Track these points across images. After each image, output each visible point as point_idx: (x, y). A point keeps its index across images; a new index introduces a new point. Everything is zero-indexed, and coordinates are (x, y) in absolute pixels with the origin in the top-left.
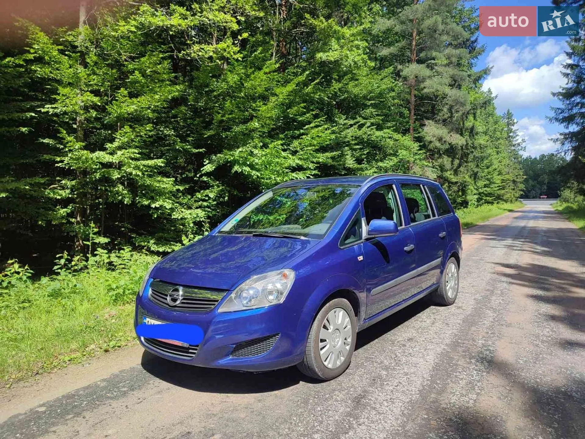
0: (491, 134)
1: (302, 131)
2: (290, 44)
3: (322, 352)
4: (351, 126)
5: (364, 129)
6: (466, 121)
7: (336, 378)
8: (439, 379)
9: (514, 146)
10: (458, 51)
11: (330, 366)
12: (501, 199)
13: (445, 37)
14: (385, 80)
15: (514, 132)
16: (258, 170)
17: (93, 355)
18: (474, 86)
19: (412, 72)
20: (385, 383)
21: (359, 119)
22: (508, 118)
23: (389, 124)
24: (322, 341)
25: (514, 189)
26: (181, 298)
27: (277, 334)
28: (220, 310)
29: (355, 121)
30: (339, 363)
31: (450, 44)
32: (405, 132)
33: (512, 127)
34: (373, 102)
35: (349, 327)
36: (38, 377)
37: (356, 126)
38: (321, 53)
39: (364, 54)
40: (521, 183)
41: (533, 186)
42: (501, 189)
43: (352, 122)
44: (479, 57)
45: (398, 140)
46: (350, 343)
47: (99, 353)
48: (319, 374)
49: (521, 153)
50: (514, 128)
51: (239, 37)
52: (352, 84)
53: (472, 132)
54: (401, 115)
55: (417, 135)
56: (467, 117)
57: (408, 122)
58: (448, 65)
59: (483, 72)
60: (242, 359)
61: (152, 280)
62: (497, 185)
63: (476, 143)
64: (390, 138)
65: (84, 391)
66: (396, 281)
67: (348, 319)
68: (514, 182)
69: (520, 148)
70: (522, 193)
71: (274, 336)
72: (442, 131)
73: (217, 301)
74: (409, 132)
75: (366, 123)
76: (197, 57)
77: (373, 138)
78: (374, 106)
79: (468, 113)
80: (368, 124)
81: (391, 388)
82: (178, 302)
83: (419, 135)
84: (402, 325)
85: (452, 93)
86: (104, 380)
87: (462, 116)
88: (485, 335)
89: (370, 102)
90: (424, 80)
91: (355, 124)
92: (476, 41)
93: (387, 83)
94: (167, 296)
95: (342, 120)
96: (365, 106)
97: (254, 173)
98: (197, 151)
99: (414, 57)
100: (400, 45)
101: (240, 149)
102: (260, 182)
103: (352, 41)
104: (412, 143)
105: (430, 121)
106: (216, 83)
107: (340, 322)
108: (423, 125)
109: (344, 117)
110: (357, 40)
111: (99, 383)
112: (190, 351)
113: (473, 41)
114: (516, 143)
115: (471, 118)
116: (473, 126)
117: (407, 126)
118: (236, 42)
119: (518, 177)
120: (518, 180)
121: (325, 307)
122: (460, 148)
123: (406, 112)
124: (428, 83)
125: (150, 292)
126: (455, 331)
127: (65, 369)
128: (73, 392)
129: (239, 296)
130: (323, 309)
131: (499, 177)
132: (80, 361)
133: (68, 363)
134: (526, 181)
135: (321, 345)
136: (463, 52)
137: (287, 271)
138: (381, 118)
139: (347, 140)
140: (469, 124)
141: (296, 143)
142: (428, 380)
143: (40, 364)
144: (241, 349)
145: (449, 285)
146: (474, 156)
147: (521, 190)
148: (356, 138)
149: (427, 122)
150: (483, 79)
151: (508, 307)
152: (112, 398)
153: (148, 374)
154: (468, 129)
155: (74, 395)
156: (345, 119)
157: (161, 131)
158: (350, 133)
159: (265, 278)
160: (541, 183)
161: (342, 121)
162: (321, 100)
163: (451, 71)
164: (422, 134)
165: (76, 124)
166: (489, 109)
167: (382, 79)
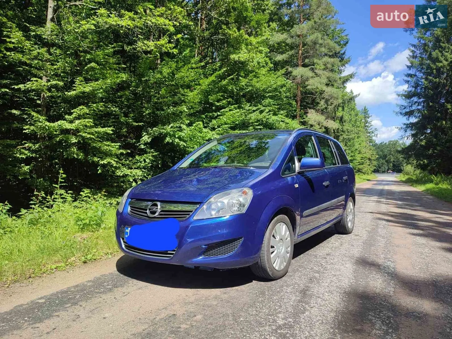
0: (353, 123)
1: (219, 113)
2: (208, 49)
3: (272, 256)
4: (254, 111)
5: (264, 114)
6: (337, 112)
7: (281, 278)
8: (361, 278)
9: (369, 133)
10: (332, 60)
11: (277, 268)
12: (360, 172)
13: (323, 49)
14: (280, 78)
15: (369, 123)
16: (185, 141)
17: (74, 265)
18: (342, 86)
19: (299, 73)
20: (321, 281)
21: (260, 106)
22: (365, 113)
23: (282, 112)
24: (272, 247)
25: (369, 165)
26: (159, 210)
27: (241, 238)
28: (195, 218)
29: (257, 107)
30: (282, 267)
31: (326, 55)
32: (294, 117)
33: (368, 119)
34: (271, 94)
35: (289, 239)
36: (31, 280)
37: (258, 112)
38: (234, 55)
39: (267, 57)
40: (374, 160)
41: (382, 164)
42: (360, 164)
43: (255, 108)
44: (346, 65)
45: (288, 123)
46: (290, 252)
47: (79, 263)
48: (270, 273)
49: (374, 138)
50: (369, 120)
51: (175, 37)
52: (255, 80)
53: (341, 120)
54: (290, 104)
55: (302, 120)
56: (338, 109)
57: (295, 111)
58: (324, 69)
59: (349, 77)
60: (212, 258)
61: (130, 200)
62: (358, 161)
63: (345, 128)
64: (282, 121)
65: (75, 289)
66: (318, 208)
67: (288, 233)
68: (369, 159)
69: (373, 135)
70: (375, 168)
71: (239, 239)
72: (321, 118)
73: (191, 211)
74: (296, 118)
75: (265, 110)
76: (141, 51)
77: (270, 121)
78: (271, 97)
79: (339, 106)
80: (267, 110)
81: (327, 284)
82: (157, 214)
83: (304, 120)
84: (318, 246)
85: (329, 90)
86: (89, 281)
87: (334, 108)
88: (383, 252)
89: (269, 94)
90: (307, 79)
91: (256, 110)
92: (344, 53)
93: (281, 81)
94: (146, 210)
95: (247, 106)
96: (264, 97)
97: (182, 143)
98: (137, 124)
99: (300, 63)
100: (290, 53)
101: (172, 125)
102: (185, 151)
103: (257, 48)
104: (299, 126)
105: (312, 110)
106: (152, 74)
107: (283, 233)
108: (306, 113)
109: (248, 104)
110: (261, 46)
111: (86, 283)
112: (169, 252)
113: (342, 54)
114: (371, 131)
115: (340, 109)
116: (343, 116)
117: (295, 113)
118: (172, 41)
119: (373, 156)
120: (372, 158)
121: (274, 220)
122: (333, 131)
123: (294, 103)
124: (311, 81)
125: (129, 209)
126: (360, 250)
127: (54, 274)
128: (65, 289)
129: (209, 208)
130: (272, 222)
131: (359, 155)
132: (64, 269)
133: (54, 270)
134: (378, 159)
135: (272, 250)
136: (336, 60)
137: (246, 189)
138: (276, 107)
139: (251, 121)
140: (339, 114)
141: (214, 122)
142: (353, 279)
143: (31, 271)
144: (211, 250)
145: (349, 218)
146: (343, 137)
147: (375, 166)
148: (258, 121)
149: (309, 111)
150: (349, 81)
151: (392, 235)
152: (100, 293)
153: (126, 277)
154: (338, 118)
155: (67, 291)
156: (249, 106)
157: (109, 108)
158: (254, 116)
159: (229, 194)
160: (388, 162)
161: (247, 108)
162: (232, 90)
163: (327, 74)
164: (306, 119)
165: (40, 100)
166: (352, 105)
167: (277, 78)
